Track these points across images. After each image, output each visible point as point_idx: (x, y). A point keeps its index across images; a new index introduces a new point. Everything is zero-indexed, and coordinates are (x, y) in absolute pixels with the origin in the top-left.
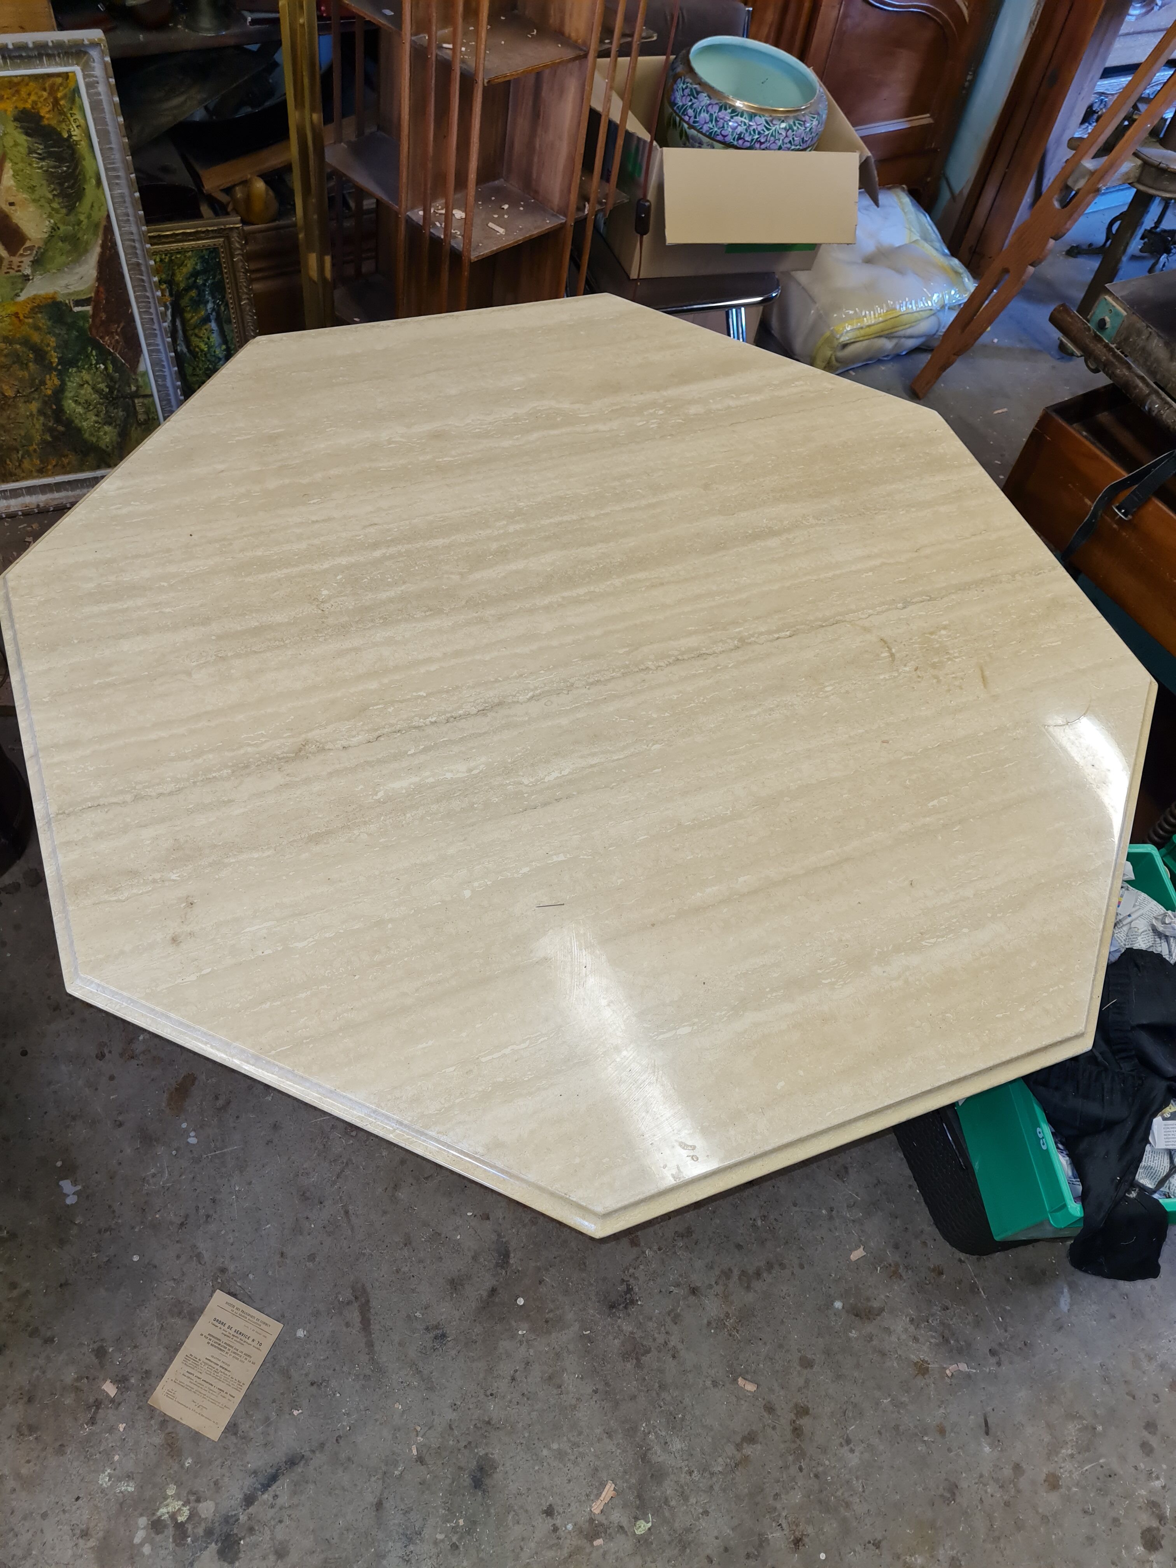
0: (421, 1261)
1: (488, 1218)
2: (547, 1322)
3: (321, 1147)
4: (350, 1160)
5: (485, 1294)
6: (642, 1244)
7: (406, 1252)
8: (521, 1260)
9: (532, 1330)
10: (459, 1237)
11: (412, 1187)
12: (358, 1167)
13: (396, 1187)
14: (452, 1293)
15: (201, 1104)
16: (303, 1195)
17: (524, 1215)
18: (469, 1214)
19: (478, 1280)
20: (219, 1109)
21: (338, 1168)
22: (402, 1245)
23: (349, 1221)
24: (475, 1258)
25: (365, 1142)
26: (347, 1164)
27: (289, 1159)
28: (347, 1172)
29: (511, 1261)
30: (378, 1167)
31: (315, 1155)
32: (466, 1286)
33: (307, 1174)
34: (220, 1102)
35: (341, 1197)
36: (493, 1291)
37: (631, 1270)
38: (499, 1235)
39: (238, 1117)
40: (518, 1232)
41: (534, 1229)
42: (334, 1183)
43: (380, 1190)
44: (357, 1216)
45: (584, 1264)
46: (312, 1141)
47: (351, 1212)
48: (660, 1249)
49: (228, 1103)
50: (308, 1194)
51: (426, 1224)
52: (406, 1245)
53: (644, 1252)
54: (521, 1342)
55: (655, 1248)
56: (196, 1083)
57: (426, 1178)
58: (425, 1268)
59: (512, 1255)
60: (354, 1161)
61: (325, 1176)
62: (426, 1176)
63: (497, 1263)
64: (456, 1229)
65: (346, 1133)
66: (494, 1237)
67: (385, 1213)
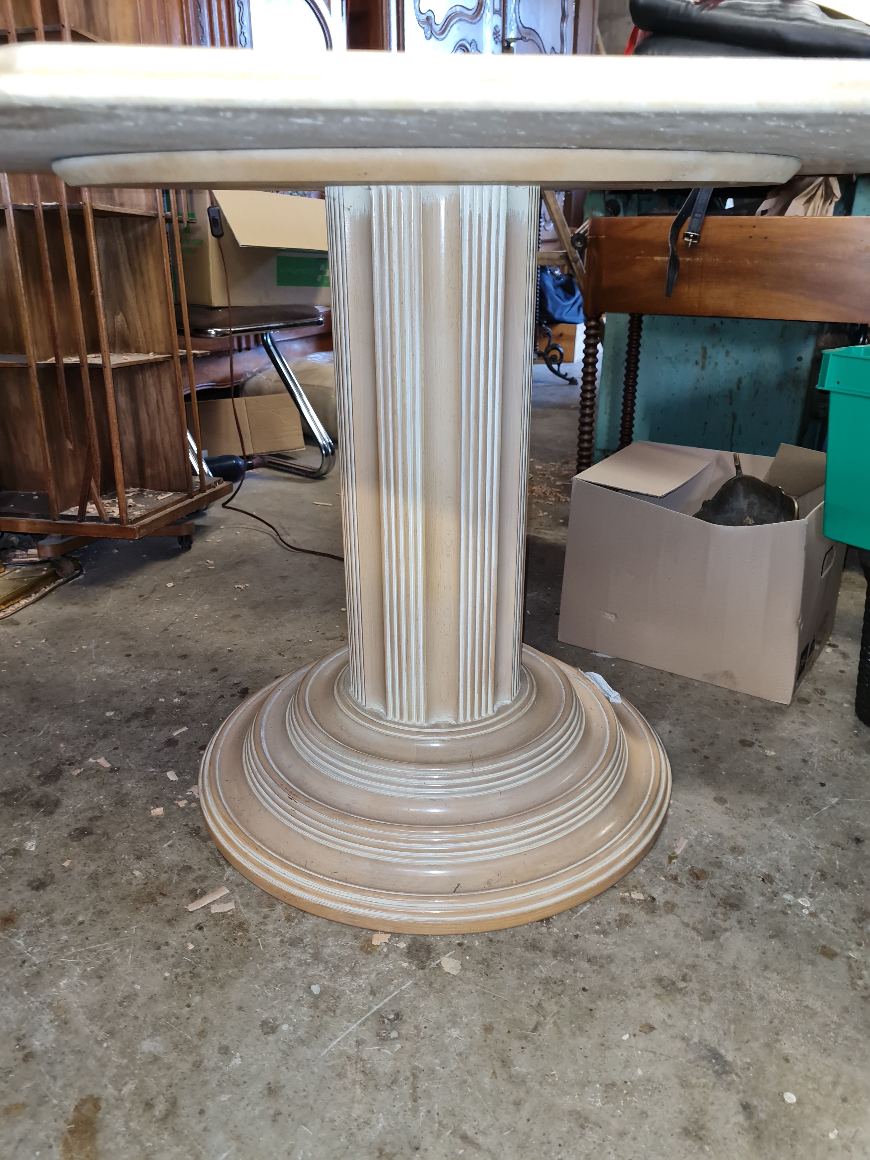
0: (622, 1134)
1: (652, 1028)
2: (844, 1100)
3: (360, 1077)
4: (416, 1068)
5: (741, 1118)
6: (838, 950)
7: (592, 1136)
8: (739, 1049)
9: (842, 1122)
10: (640, 1072)
11: (526, 1050)
12: (433, 1071)
13: (505, 1063)
14: (701, 1148)
15: (128, 1128)
16: (381, 1151)
17: (686, 999)
18: (626, 1037)
19: (715, 1107)
20: (165, 1118)
21: (406, 1089)
22: (578, 1130)
23: (477, 1146)
24: (684, 1084)
25: (418, 1035)
26: (413, 1075)
27: (323, 1121)
28: (423, 1085)
29: (730, 1058)
30: (460, 1054)
31: (359, 1091)
32: (709, 1125)
33: (367, 1123)
34: (160, 1109)
35: (440, 1123)
36: (746, 1107)
37: (860, 982)
38: (683, 1039)
39: (202, 1112)
40: (701, 1020)
41: (714, 1006)
42: (415, 1111)
43: (487, 1080)
44: (483, 1133)
45: (807, 1007)
46: (341, 1076)
47: (470, 1133)
48: (860, 945)
49: (173, 1103)
50: (388, 1149)
51: (584, 1084)
52: (583, 1127)
53: (849, 958)
54: (845, 1147)
55: (853, 946)
56: (103, 1105)
57: (535, 1029)
58: (635, 1139)
59: (722, 1052)
60: (422, 1066)
61: (395, 1110)
62: (531, 1027)
63: (715, 1072)
64: (627, 1064)
65: (383, 1039)
66: (679, 1044)
67: (518, 1104)
